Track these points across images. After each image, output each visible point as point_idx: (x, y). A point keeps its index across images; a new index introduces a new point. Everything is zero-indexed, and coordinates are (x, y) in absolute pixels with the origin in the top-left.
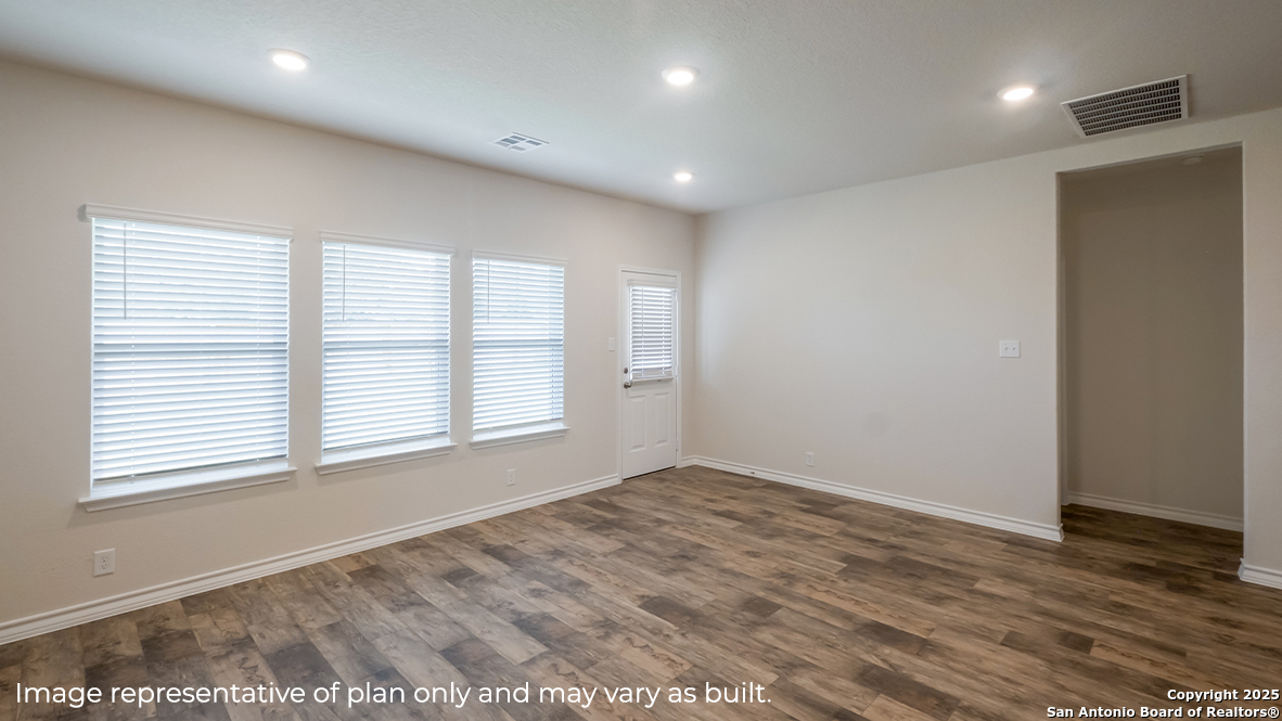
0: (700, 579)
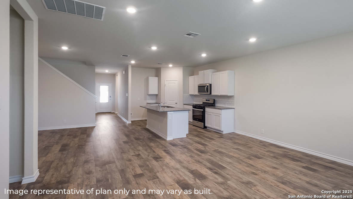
0: (237, 178)
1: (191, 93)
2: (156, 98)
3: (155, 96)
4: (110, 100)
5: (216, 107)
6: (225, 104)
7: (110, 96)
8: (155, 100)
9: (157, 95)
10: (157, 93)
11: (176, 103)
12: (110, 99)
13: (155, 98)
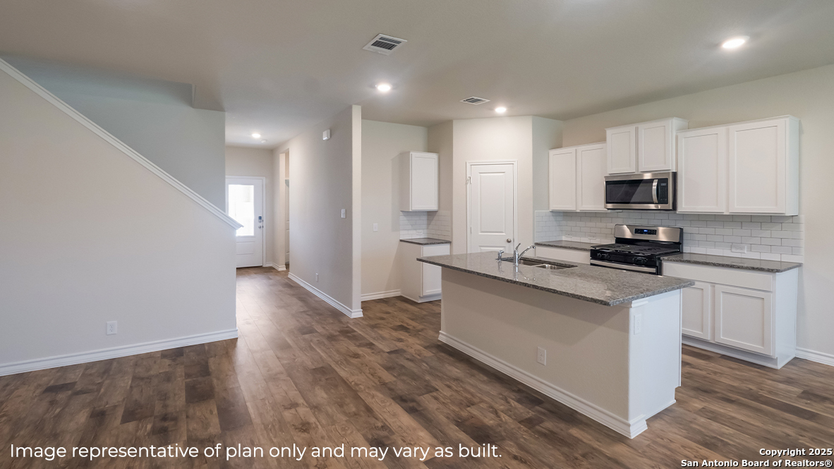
1: (556, 206)
2: (429, 224)
3: (425, 218)
4: (260, 227)
5: (686, 257)
6: (742, 248)
7: (260, 218)
8: (426, 231)
9: (431, 214)
10: (433, 206)
11: (509, 242)
12: (261, 224)
13: (425, 222)
